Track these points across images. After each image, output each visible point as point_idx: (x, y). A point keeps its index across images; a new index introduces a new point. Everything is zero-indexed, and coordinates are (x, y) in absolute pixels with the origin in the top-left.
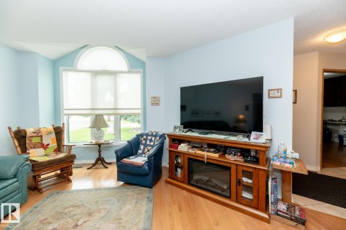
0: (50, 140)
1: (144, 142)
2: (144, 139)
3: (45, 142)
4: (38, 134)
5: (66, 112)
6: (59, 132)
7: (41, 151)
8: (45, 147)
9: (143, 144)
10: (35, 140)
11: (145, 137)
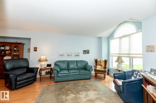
0: (103, 64)
1: (135, 75)
2: (136, 74)
3: (102, 64)
4: (100, 61)
5: (111, 55)
6: (106, 62)
7: (100, 67)
8: (101, 66)
9: (134, 77)
10: (99, 63)
11: (136, 72)
